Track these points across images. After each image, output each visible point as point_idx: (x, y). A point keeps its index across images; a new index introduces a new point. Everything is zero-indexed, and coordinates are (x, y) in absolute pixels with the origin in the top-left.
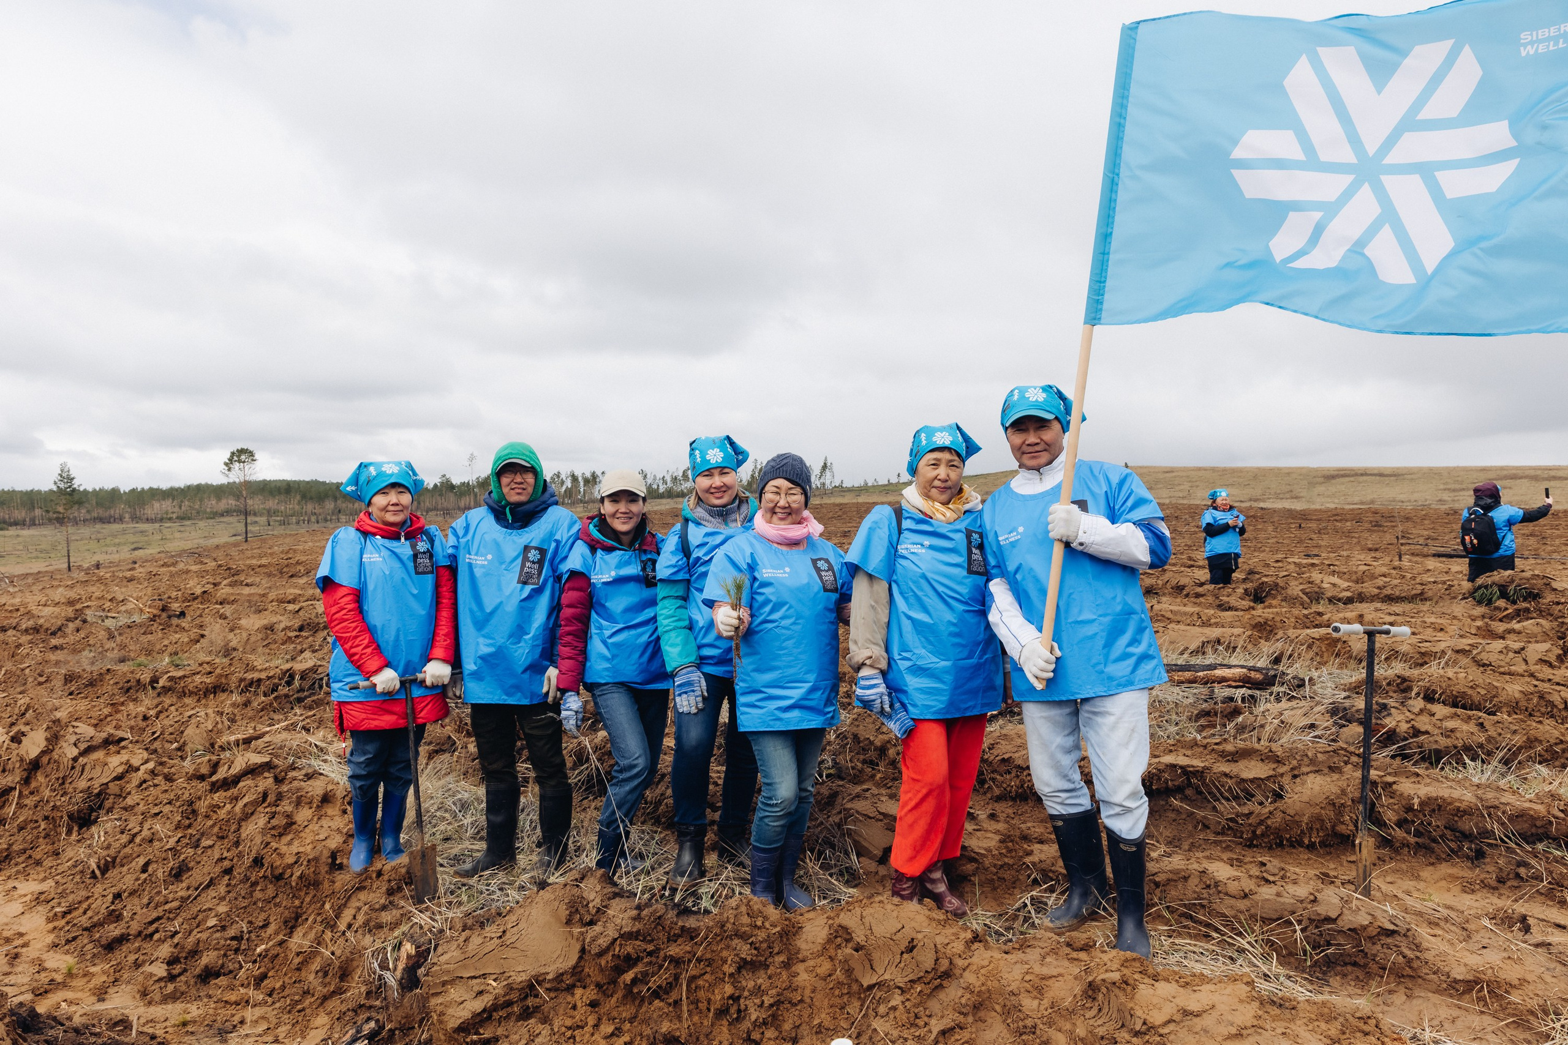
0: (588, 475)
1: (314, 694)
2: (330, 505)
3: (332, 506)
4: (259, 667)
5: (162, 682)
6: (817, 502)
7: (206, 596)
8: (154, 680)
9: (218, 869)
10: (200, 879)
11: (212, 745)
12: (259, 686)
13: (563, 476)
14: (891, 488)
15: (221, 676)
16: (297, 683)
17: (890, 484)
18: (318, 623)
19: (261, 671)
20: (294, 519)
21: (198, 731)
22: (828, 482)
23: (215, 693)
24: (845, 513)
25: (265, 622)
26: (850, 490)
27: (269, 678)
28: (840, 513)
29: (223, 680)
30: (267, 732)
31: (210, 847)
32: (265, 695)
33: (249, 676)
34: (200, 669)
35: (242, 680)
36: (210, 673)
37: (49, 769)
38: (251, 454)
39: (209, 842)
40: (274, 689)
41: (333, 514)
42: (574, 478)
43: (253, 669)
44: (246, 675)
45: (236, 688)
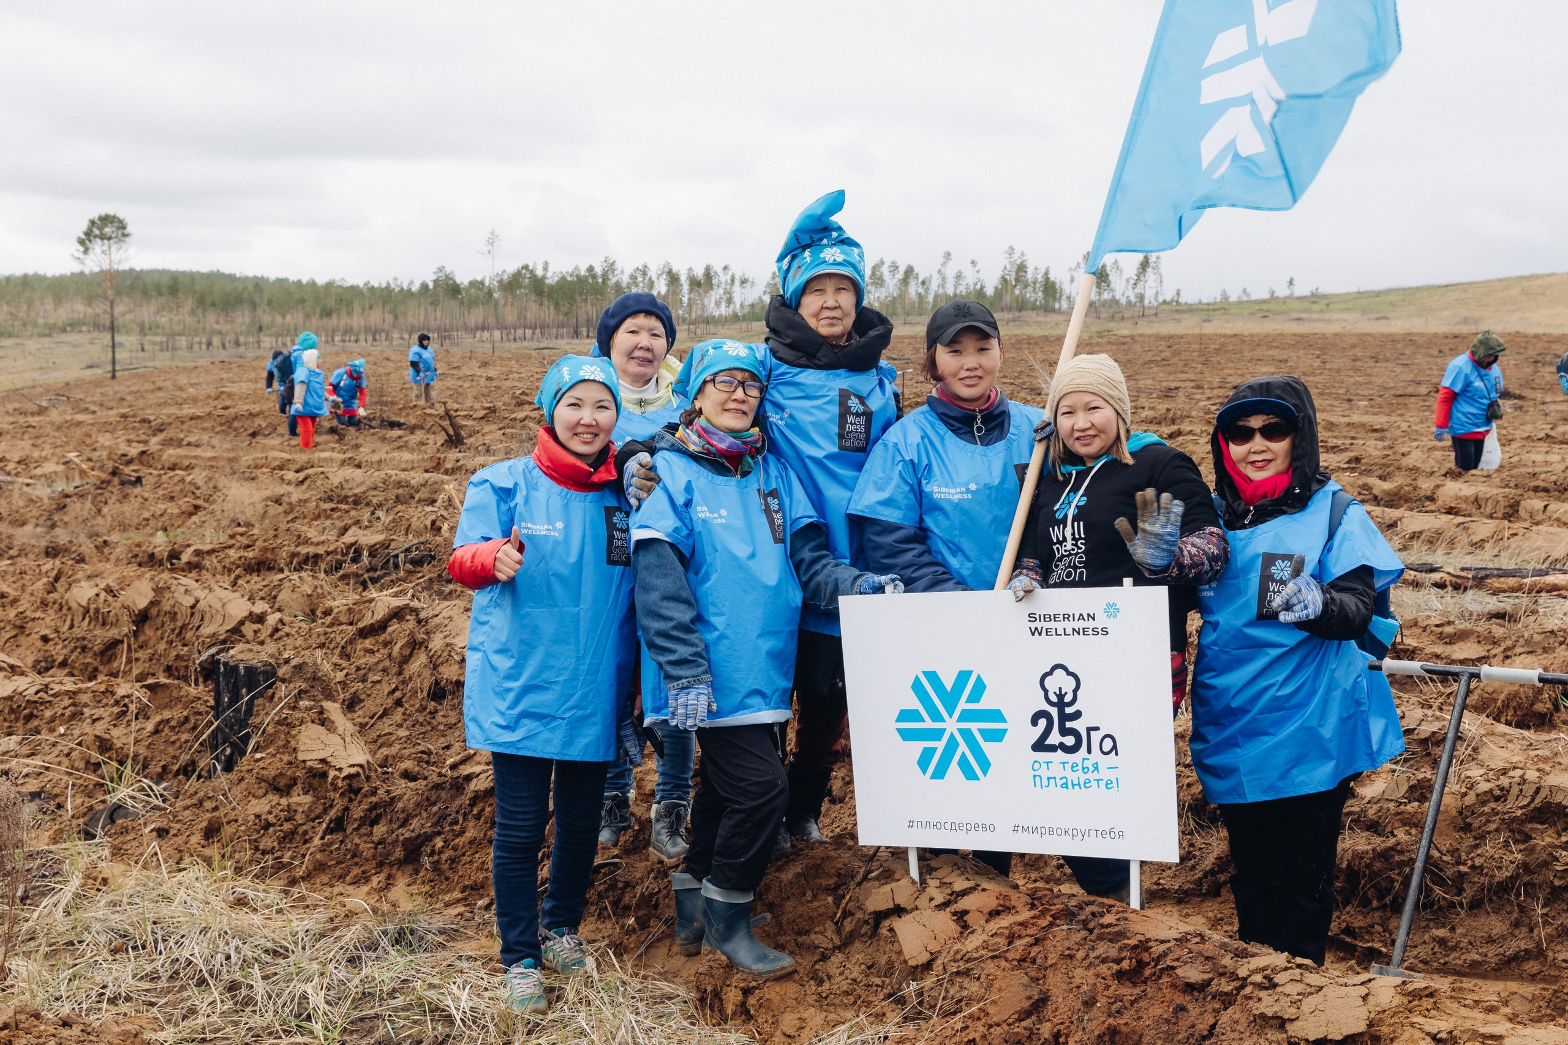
0: (699, 272)
1: (388, 574)
2: (243, 318)
3: (247, 319)
4: (315, 540)
5: (185, 557)
6: (1126, 332)
7: (145, 457)
9: (390, 701)
10: (373, 709)
11: (313, 612)
12: (315, 564)
13: (653, 273)
14: (1273, 306)
15: (265, 550)
16: (365, 558)
17: (1273, 298)
18: (347, 496)
19: (318, 544)
20: (183, 341)
21: (294, 596)
22: (1149, 294)
23: (259, 571)
24: (1174, 354)
25: (268, 493)
26: (1191, 309)
27: (328, 553)
28: (1167, 354)
29: (269, 555)
30: (374, 599)
31: (379, 682)
32: (326, 572)
33: (304, 550)
34: (232, 542)
35: (294, 555)
36: (249, 546)
37: (159, 622)
38: (121, 225)
39: (376, 678)
40: (339, 566)
41: (248, 333)
42: (673, 279)
43: (307, 542)
44: (299, 549)
45: (287, 565)
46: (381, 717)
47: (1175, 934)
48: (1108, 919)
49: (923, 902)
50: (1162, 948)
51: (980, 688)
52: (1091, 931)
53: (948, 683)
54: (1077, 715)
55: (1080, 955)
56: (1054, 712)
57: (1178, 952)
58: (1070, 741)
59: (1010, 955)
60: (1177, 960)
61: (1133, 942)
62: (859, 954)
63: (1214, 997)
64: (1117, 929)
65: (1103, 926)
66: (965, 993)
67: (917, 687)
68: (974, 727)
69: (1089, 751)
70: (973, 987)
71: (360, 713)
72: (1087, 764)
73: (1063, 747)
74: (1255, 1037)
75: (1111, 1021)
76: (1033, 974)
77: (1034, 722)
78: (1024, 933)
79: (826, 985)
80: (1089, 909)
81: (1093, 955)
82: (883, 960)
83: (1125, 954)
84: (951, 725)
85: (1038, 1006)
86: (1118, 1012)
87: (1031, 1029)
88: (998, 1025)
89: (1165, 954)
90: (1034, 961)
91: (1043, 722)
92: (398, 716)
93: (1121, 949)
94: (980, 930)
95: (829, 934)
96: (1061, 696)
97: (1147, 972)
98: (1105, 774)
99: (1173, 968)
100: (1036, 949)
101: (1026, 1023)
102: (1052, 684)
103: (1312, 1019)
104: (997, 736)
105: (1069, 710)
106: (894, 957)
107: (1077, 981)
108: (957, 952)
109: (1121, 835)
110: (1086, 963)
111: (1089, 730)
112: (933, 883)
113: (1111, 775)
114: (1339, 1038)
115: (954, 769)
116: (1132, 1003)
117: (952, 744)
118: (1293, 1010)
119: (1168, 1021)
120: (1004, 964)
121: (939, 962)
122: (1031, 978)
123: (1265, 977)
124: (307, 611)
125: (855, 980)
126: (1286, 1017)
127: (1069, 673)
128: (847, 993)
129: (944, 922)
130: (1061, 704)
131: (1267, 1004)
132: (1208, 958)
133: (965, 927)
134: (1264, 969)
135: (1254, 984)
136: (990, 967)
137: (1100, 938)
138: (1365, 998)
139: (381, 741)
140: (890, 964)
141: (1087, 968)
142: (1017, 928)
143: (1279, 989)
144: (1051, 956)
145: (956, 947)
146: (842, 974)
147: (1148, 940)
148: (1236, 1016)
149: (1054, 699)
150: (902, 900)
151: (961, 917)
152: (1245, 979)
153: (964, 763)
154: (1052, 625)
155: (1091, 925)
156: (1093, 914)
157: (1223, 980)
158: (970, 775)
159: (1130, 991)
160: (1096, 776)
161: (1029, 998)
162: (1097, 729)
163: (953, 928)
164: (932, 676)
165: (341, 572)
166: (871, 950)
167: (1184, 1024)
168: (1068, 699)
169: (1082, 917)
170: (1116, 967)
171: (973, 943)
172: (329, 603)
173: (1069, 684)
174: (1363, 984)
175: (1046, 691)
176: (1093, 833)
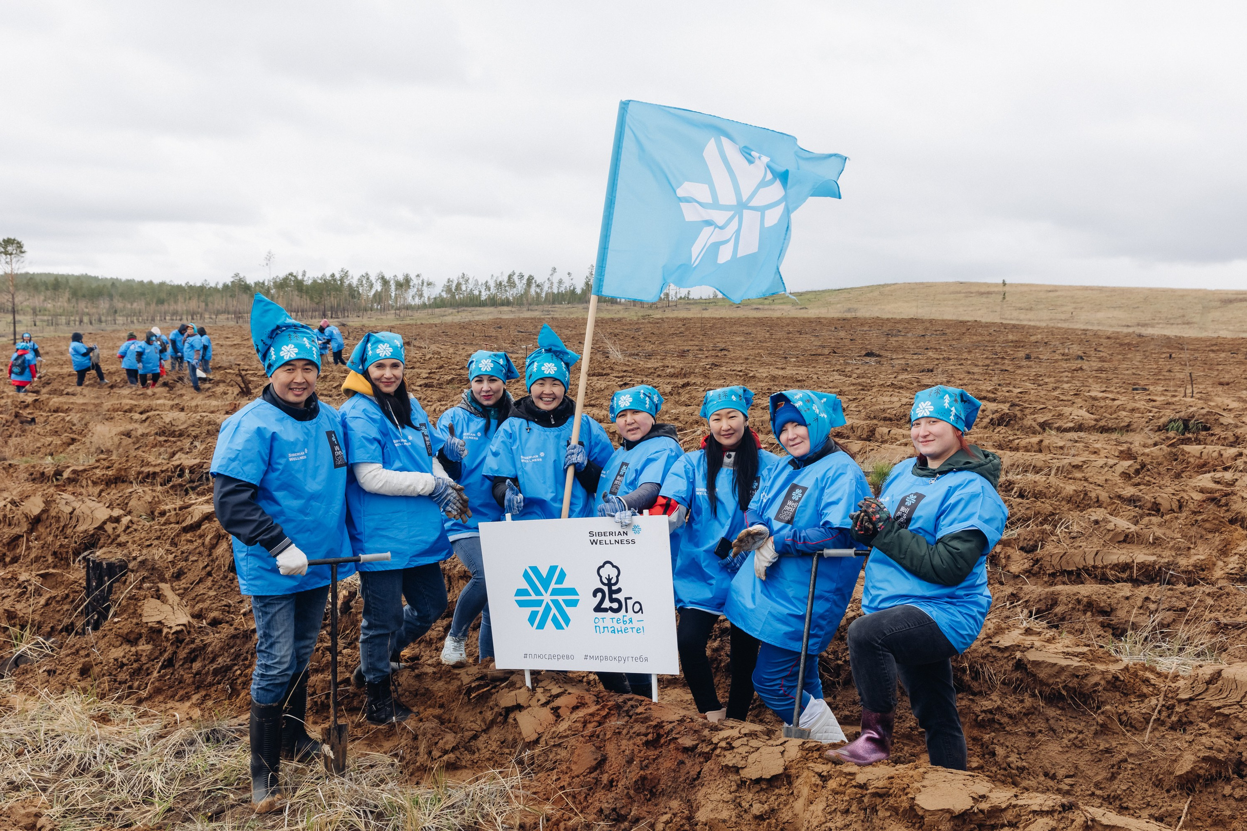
2: (104, 305)
4: (153, 463)
5: (66, 475)
7: (37, 403)
8: (58, 473)
9: (204, 573)
10: (193, 579)
11: (153, 513)
12: (154, 478)
15: (120, 470)
16: (187, 475)
18: (174, 431)
19: (155, 466)
21: (140, 503)
23: (116, 483)
27: (162, 472)
29: (123, 473)
30: (193, 504)
31: (196, 561)
32: (161, 485)
33: (146, 470)
34: (98, 464)
35: (139, 473)
36: (109, 467)
38: (19, 246)
39: (195, 558)
40: (169, 479)
43: (148, 464)
44: (143, 469)
45: (135, 479)
46: (198, 583)
47: (676, 717)
48: (640, 709)
49: (533, 702)
50: (670, 726)
51: (562, 575)
52: (631, 717)
53: (544, 573)
54: (619, 590)
55: (625, 732)
56: (606, 589)
57: (679, 729)
58: (615, 605)
59: (585, 733)
60: (678, 733)
61: (654, 723)
62: (496, 734)
63: (699, 755)
64: (645, 715)
65: (637, 714)
66: (558, 757)
67: (526, 575)
68: (560, 598)
69: (627, 611)
70: (563, 754)
71: (184, 581)
72: (626, 619)
73: (611, 609)
74: (723, 778)
75: (642, 772)
76: (597, 745)
77: (595, 595)
78: (592, 720)
79: (477, 755)
80: (630, 703)
81: (632, 731)
82: (510, 738)
83: (651, 730)
84: (547, 598)
85: (601, 764)
86: (646, 766)
87: (596, 779)
88: (578, 776)
89: (672, 730)
90: (598, 737)
91: (599, 595)
92: (209, 583)
93: (647, 728)
94: (567, 719)
95: (479, 722)
96: (609, 580)
97: (662, 741)
98: (636, 624)
99: (676, 739)
100: (599, 729)
101: (593, 775)
102: (604, 572)
103: (754, 767)
104: (573, 603)
105: (614, 588)
106: (517, 736)
107: (623, 748)
108: (554, 732)
109: (647, 660)
110: (628, 736)
111: (626, 599)
112: (539, 690)
113: (640, 625)
114: (769, 777)
115: (549, 623)
116: (654, 760)
117: (548, 609)
118: (743, 762)
119: (674, 771)
120: (581, 739)
121: (543, 739)
122: (597, 747)
123: (727, 743)
124: (149, 512)
125: (493, 751)
126: (739, 766)
127: (614, 566)
128: (489, 759)
129: (546, 714)
130: (609, 584)
131: (729, 759)
132: (696, 731)
133: (558, 716)
134: (727, 738)
135: (721, 748)
136: (572, 741)
137: (636, 721)
138: (782, 753)
139: (198, 598)
140: (515, 741)
141: (629, 740)
142: (588, 717)
143: (735, 750)
144: (608, 733)
145: (553, 729)
146: (486, 747)
147: (662, 722)
148: (712, 767)
149: (606, 581)
150: (522, 701)
151: (556, 710)
152: (717, 744)
153: (555, 619)
154: (603, 538)
155: (631, 713)
156: (632, 706)
157: (704, 745)
158: (559, 626)
159: (652, 753)
160: (631, 625)
161: (596, 759)
162: (630, 598)
163: (551, 717)
164: (535, 569)
165: (171, 484)
166: (503, 731)
167: (683, 771)
168: (613, 581)
169: (625, 709)
170: (645, 739)
171: (563, 726)
172: (163, 507)
173: (613, 573)
174: (781, 744)
175: (601, 577)
176: (630, 659)
